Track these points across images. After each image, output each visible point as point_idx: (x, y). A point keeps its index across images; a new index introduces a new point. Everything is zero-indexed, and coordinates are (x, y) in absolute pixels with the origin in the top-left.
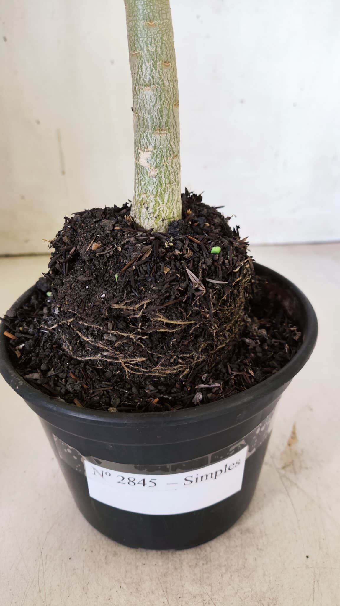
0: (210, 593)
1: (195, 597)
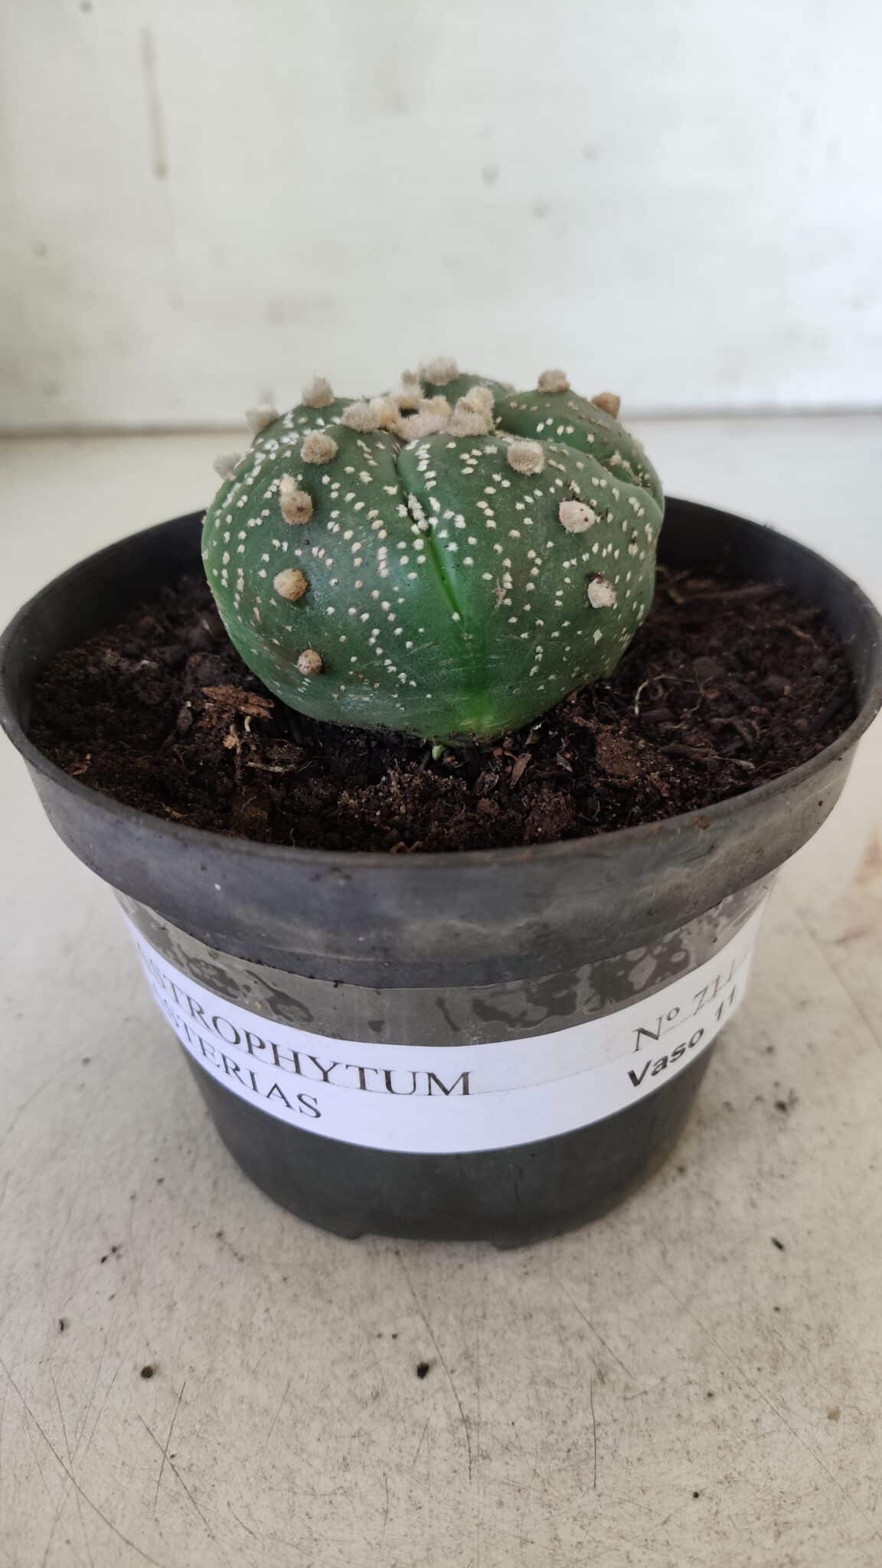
1: (528, 1316)
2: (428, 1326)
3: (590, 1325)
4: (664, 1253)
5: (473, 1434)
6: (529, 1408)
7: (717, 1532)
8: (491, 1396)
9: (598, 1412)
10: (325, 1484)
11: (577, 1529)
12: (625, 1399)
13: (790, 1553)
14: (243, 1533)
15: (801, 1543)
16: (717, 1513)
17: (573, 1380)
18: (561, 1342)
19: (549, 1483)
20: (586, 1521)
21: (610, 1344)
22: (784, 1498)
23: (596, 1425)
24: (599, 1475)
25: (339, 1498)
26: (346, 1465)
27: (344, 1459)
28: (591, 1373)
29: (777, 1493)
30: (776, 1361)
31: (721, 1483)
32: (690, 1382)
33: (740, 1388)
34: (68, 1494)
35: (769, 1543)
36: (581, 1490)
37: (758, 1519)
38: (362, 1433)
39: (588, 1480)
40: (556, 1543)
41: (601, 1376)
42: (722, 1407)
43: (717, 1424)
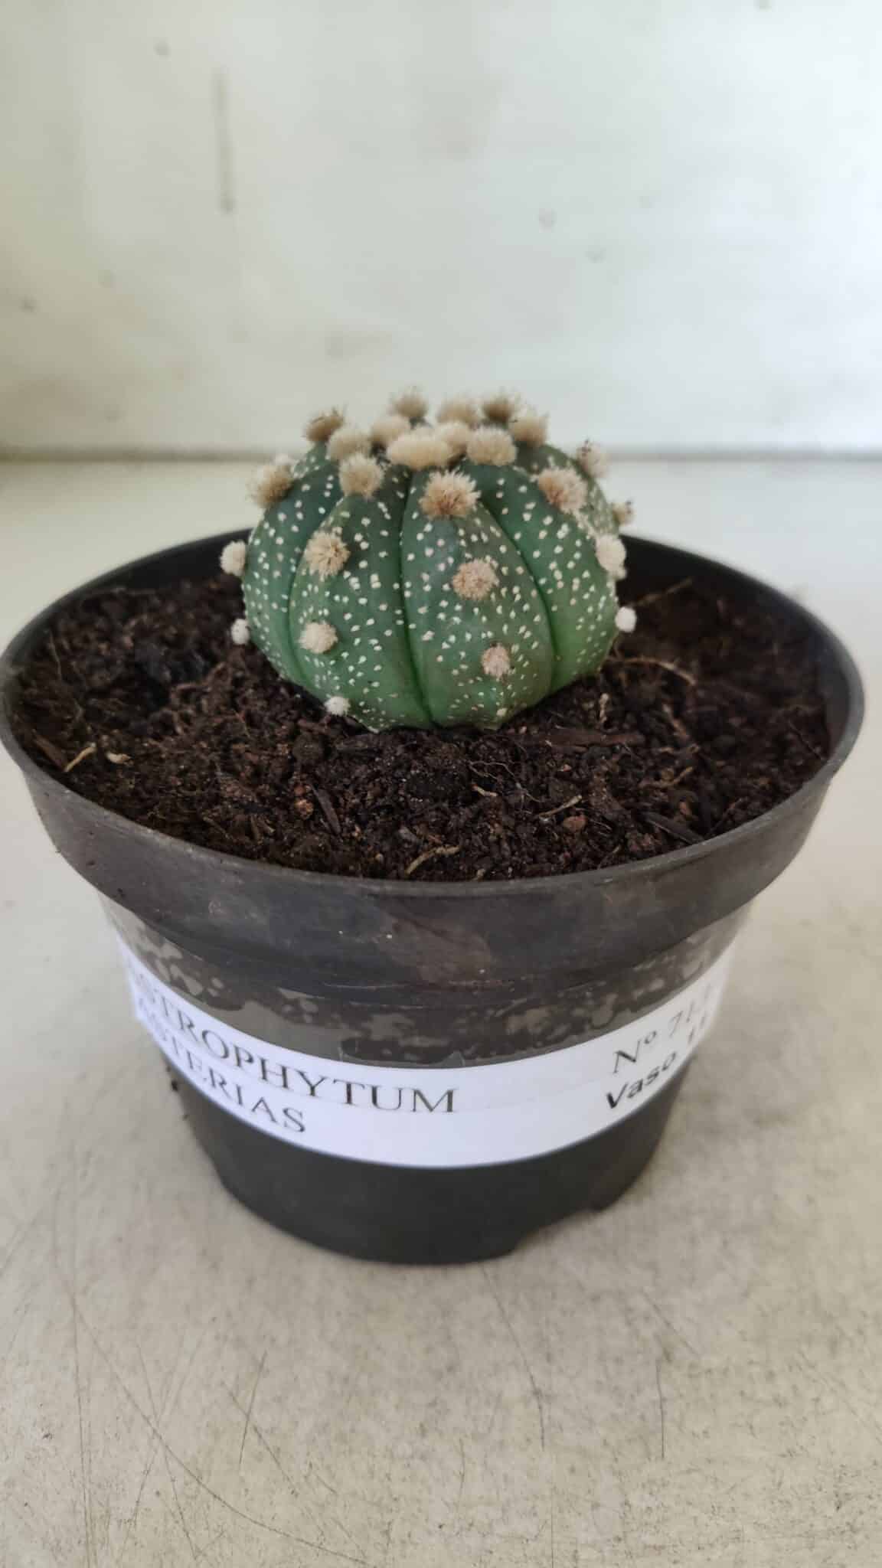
0: (648, 1289)
1: (595, 1298)
2: (499, 1305)
3: (655, 1307)
4: (725, 1243)
5: (545, 1406)
6: (599, 1383)
7: (781, 1501)
8: (561, 1371)
9: (664, 1387)
10: (404, 1449)
11: (647, 1496)
12: (690, 1376)
13: (851, 1521)
14: (323, 1491)
15: (861, 1513)
16: (780, 1484)
17: (640, 1357)
18: (629, 1323)
19: (619, 1453)
20: (655, 1489)
21: (676, 1326)
22: (844, 1472)
23: (663, 1400)
24: (666, 1445)
25: (417, 1462)
26: (423, 1432)
27: (422, 1425)
28: (657, 1351)
29: (838, 1467)
30: (833, 1345)
31: (784, 1456)
32: (751, 1363)
33: (801, 1369)
34: (156, 1451)
35: (831, 1511)
36: (649, 1459)
37: (820, 1490)
38: (438, 1402)
39: (655, 1450)
40: (627, 1508)
41: (668, 1356)
42: (783, 1386)
43: (779, 1402)
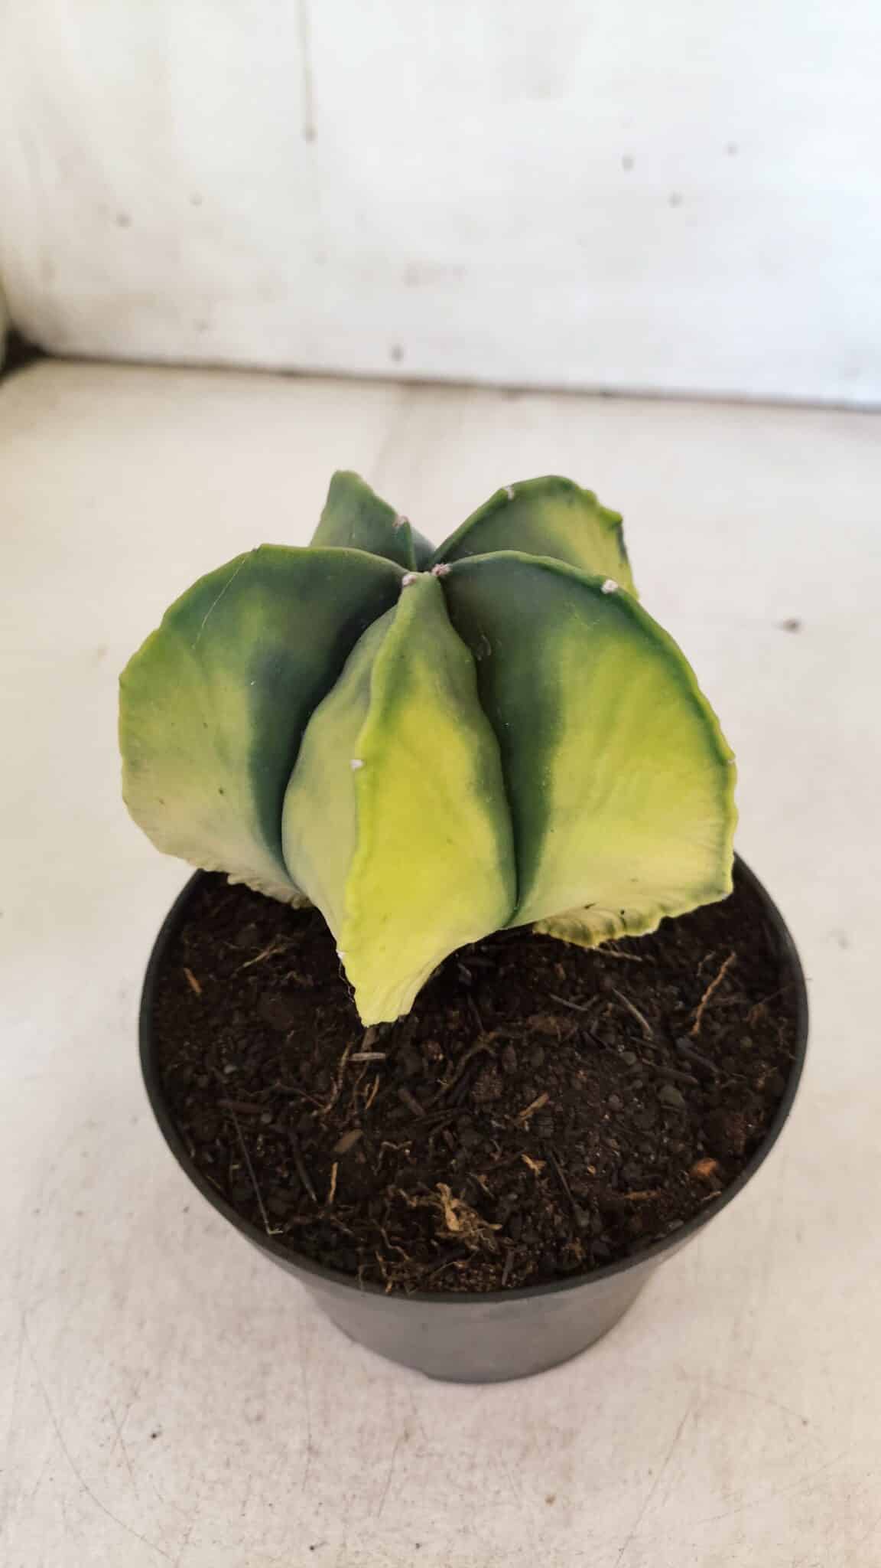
5: (313, 1460)
6: (354, 1448)
8: (331, 1434)
9: (397, 1461)
12: (417, 1456)
17: (387, 1434)
19: (351, 1506)
20: (366, 1538)
24: (384, 1507)
25: (218, 1486)
26: (228, 1464)
28: (400, 1431)
30: (526, 1451)
31: (460, 1531)
33: (495, 1465)
34: (56, 1447)
36: (369, 1515)
38: (243, 1443)
39: (375, 1509)
41: (407, 1436)
42: (477, 1477)
43: (471, 1488)
